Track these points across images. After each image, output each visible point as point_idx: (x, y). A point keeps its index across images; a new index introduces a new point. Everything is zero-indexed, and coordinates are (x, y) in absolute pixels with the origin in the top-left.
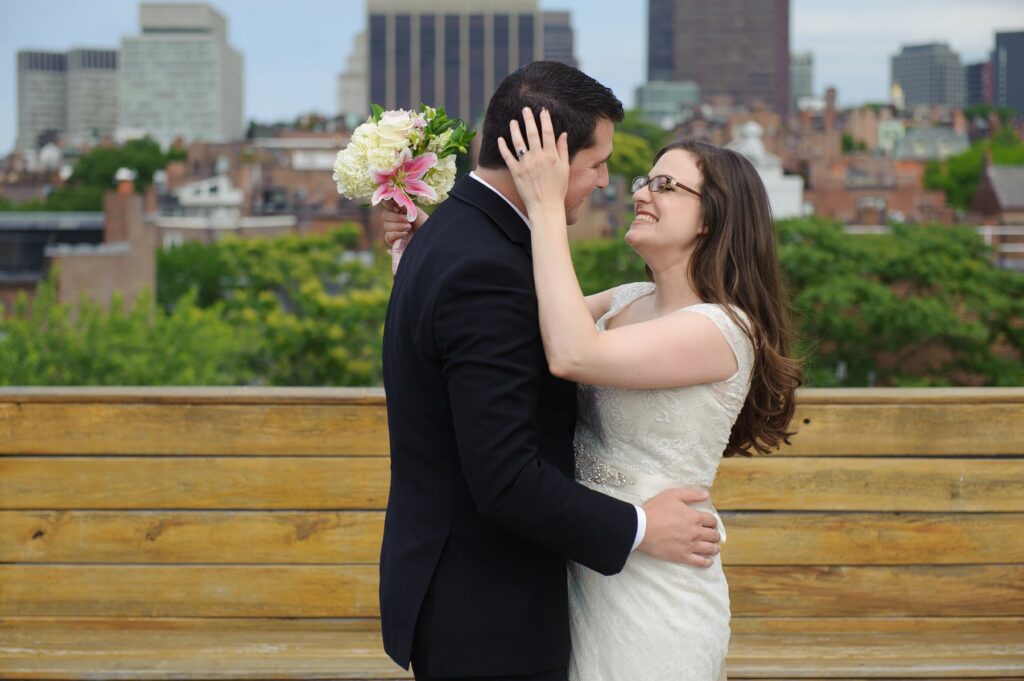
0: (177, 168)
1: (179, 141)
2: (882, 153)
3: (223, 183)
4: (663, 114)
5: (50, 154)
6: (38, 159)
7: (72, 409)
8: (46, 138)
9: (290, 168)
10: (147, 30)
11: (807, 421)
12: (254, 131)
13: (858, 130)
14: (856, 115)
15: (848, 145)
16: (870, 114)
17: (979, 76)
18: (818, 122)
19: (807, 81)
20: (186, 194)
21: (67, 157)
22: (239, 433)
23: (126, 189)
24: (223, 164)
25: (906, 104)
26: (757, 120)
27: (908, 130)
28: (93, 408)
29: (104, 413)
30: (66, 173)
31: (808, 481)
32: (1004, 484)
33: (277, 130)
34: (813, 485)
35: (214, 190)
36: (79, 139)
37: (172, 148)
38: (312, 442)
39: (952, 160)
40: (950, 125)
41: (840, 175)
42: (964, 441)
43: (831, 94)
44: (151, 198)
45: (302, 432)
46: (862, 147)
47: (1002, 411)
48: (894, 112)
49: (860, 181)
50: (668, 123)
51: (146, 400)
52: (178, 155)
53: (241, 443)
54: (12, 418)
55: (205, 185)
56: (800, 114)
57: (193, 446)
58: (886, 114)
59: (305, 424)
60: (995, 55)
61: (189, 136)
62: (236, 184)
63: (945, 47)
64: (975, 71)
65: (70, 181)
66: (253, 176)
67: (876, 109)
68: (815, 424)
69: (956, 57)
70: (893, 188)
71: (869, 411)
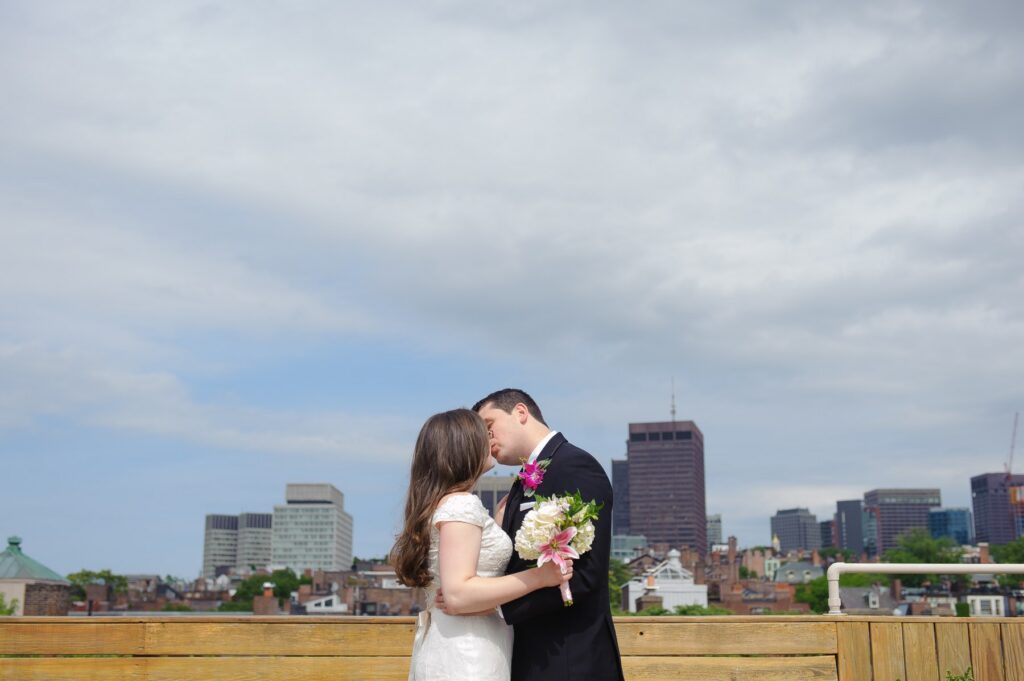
0: (305, 589)
1: (308, 571)
2: (768, 579)
3: (335, 598)
4: (624, 554)
5: (223, 580)
6: (215, 583)
7: (195, 627)
8: (221, 571)
9: (380, 588)
10: (290, 502)
11: (641, 634)
12: (357, 565)
13: (751, 564)
14: (749, 553)
15: (744, 573)
16: (758, 553)
17: (829, 528)
18: (723, 558)
19: (718, 533)
20: (310, 606)
21: (233, 581)
22: (296, 641)
23: (269, 594)
24: (335, 587)
25: (781, 547)
26: (676, 548)
27: (783, 564)
28: (208, 626)
29: (214, 629)
30: (233, 592)
31: (643, 671)
32: (763, 672)
33: (372, 564)
34: (646, 674)
35: (329, 603)
36: (242, 571)
37: (302, 576)
38: (340, 647)
39: (811, 583)
40: (810, 560)
41: (739, 592)
42: (738, 645)
43: (733, 541)
44: (287, 606)
45: (334, 640)
46: (754, 575)
47: (760, 627)
48: (774, 554)
49: (752, 596)
50: (627, 561)
51: (241, 621)
52: (307, 580)
53: (297, 648)
54: (158, 633)
55: (323, 600)
56: (712, 555)
57: (268, 650)
58: (768, 553)
59: (337, 636)
60: (838, 515)
61: (314, 567)
62: (343, 601)
63: (806, 511)
64: (826, 526)
65: (235, 598)
66: (355, 594)
67: (762, 550)
68: (647, 635)
69: (814, 518)
70: (775, 601)
71: (679, 627)
